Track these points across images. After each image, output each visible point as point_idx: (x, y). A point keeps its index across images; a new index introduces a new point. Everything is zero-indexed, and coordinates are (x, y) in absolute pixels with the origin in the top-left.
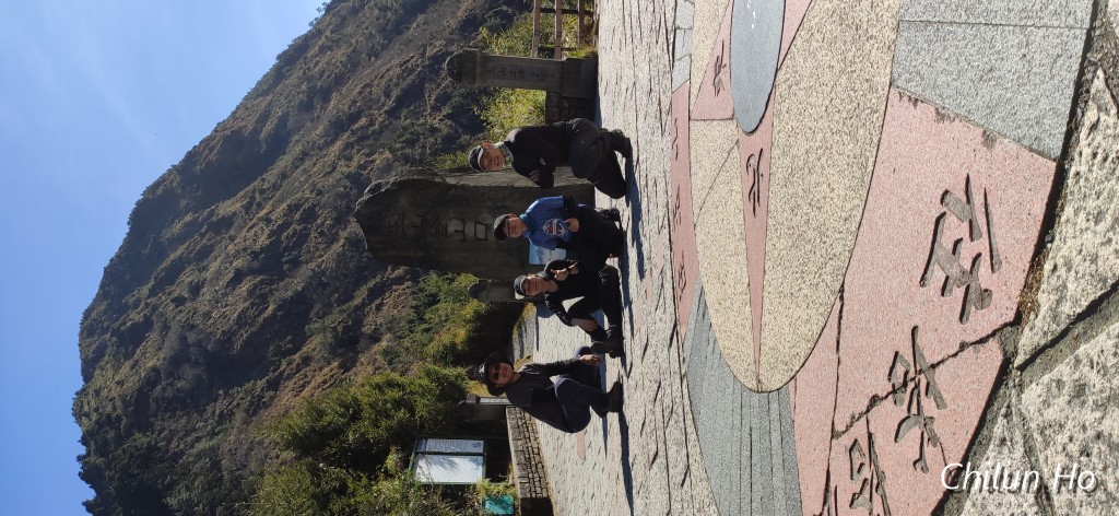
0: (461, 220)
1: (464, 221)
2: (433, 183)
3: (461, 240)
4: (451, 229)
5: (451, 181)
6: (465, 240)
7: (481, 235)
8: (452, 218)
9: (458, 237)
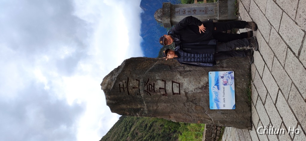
0: (163, 81)
1: (164, 81)
3: (163, 95)
4: (157, 87)
6: (166, 94)
7: (176, 91)
8: (158, 80)
9: (162, 92)
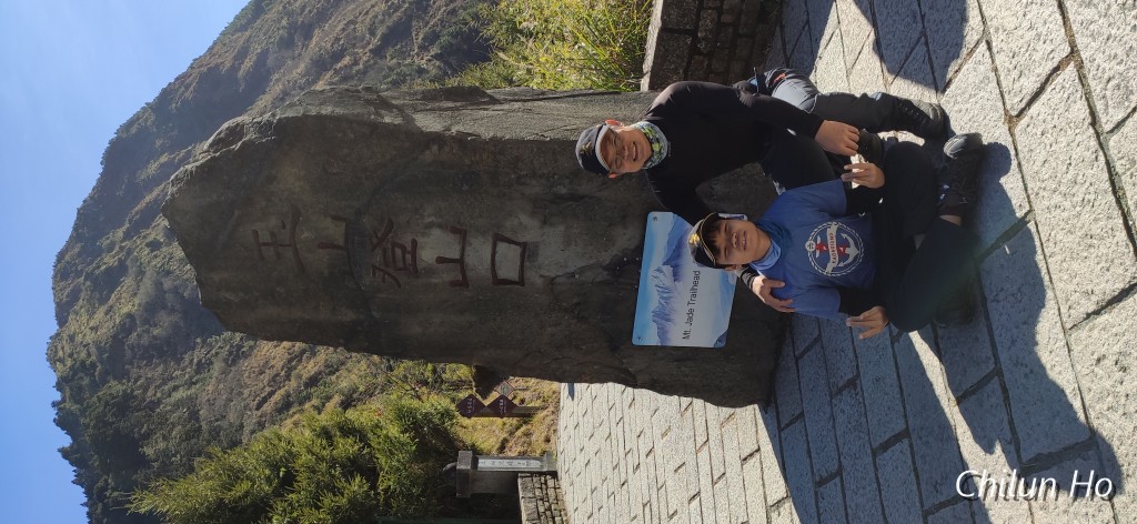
0: (455, 231)
1: (461, 233)
2: (376, 128)
3: (454, 284)
4: (427, 255)
5: (428, 122)
6: (464, 283)
7: (508, 270)
8: (430, 226)
9: (448, 275)
